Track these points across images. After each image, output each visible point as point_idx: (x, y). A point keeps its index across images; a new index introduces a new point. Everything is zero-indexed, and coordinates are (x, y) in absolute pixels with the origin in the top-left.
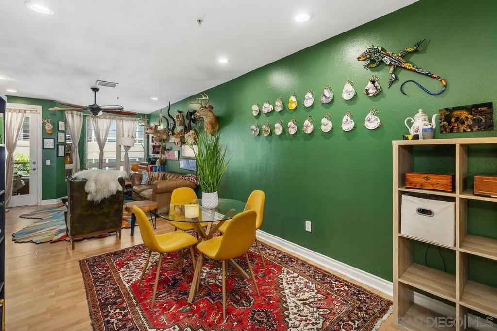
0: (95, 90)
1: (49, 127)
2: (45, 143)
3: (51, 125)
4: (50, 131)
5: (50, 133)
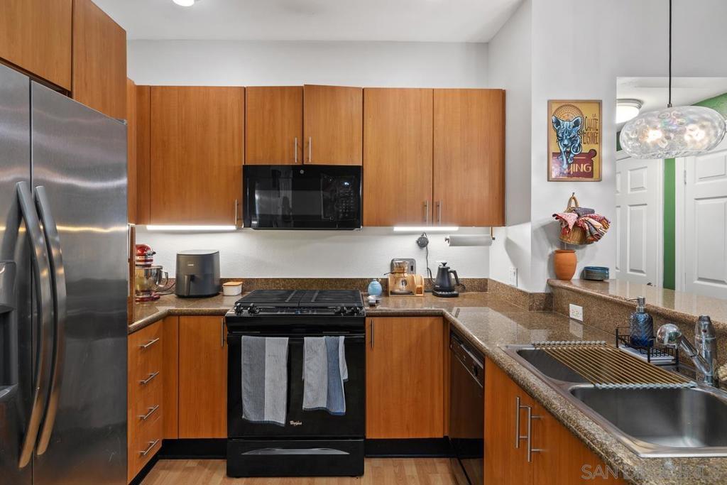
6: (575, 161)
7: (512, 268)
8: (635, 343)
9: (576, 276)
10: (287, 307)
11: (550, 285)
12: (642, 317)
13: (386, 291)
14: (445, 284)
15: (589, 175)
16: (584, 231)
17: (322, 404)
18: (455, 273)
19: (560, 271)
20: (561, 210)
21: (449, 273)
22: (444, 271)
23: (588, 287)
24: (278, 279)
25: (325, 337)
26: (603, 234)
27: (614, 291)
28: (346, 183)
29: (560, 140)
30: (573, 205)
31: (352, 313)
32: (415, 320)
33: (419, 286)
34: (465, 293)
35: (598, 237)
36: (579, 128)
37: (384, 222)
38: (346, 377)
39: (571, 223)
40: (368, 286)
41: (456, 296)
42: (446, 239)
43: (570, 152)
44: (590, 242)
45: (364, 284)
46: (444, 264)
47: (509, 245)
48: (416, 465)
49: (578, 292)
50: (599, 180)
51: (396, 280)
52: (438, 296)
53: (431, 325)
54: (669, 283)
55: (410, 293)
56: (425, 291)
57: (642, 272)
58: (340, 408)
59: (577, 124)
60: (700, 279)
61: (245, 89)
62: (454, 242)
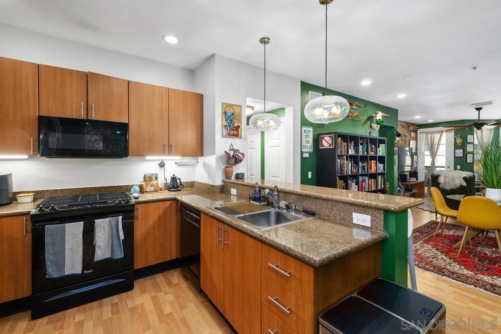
0: (479, 109)
1: (459, 141)
2: (456, 152)
3: (460, 139)
4: (459, 143)
5: (460, 145)
6: (232, 130)
7: (206, 175)
8: (255, 199)
9: (233, 177)
10: (80, 204)
11: (223, 181)
12: (257, 189)
13: (142, 190)
14: (175, 185)
15: (237, 136)
16: (236, 158)
17: (108, 255)
18: (179, 179)
19: (227, 175)
20: (227, 150)
21: (176, 179)
22: (174, 179)
23: (237, 181)
24: (65, 189)
25: (109, 218)
26: (242, 160)
27: (247, 181)
28: (118, 132)
29: (227, 120)
30: (232, 148)
31: (127, 203)
32: (161, 203)
33: (160, 187)
34: (184, 189)
35: (241, 161)
36: (233, 116)
37: (141, 154)
38: (123, 238)
39: (231, 155)
40: (130, 189)
41: (180, 190)
42: (175, 163)
43: (230, 126)
44: (238, 163)
45: (128, 188)
46: (174, 175)
47: (205, 165)
48: (162, 276)
49: (234, 183)
50: (241, 138)
51: (147, 185)
52: (171, 191)
53: (170, 205)
54: (263, 177)
55: (156, 191)
56: (164, 190)
57: (253, 175)
58: (119, 254)
59: (233, 114)
60: (272, 177)
61: (38, 65)
62: (179, 165)
